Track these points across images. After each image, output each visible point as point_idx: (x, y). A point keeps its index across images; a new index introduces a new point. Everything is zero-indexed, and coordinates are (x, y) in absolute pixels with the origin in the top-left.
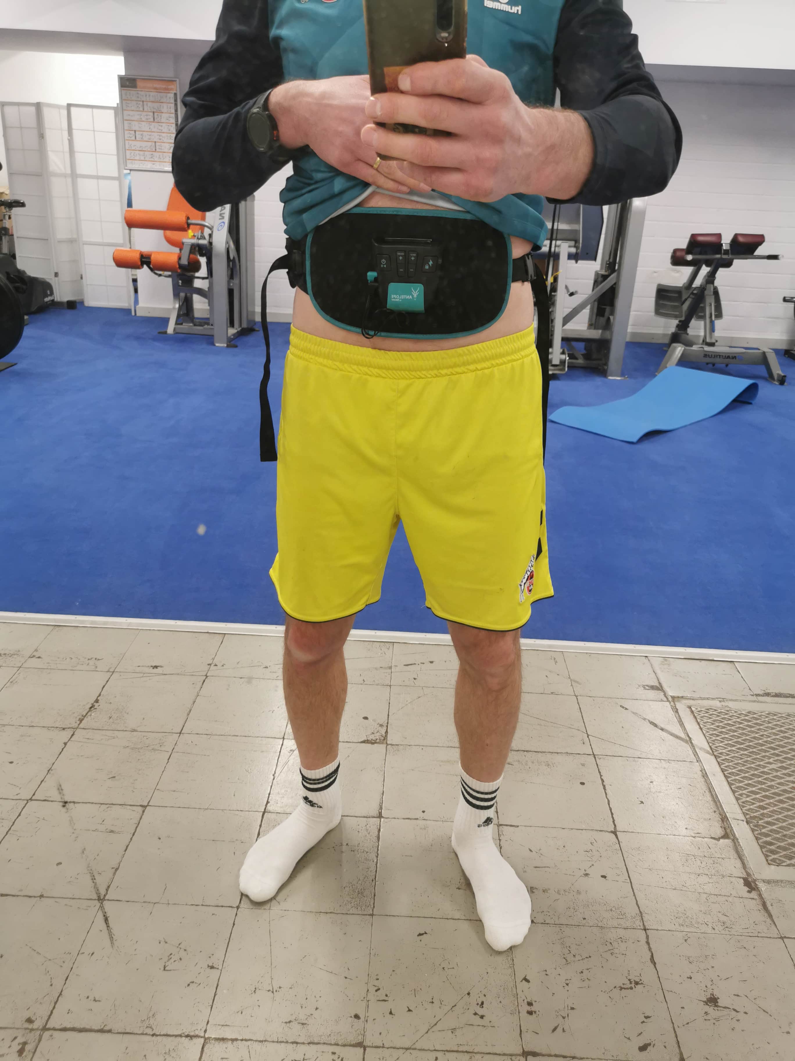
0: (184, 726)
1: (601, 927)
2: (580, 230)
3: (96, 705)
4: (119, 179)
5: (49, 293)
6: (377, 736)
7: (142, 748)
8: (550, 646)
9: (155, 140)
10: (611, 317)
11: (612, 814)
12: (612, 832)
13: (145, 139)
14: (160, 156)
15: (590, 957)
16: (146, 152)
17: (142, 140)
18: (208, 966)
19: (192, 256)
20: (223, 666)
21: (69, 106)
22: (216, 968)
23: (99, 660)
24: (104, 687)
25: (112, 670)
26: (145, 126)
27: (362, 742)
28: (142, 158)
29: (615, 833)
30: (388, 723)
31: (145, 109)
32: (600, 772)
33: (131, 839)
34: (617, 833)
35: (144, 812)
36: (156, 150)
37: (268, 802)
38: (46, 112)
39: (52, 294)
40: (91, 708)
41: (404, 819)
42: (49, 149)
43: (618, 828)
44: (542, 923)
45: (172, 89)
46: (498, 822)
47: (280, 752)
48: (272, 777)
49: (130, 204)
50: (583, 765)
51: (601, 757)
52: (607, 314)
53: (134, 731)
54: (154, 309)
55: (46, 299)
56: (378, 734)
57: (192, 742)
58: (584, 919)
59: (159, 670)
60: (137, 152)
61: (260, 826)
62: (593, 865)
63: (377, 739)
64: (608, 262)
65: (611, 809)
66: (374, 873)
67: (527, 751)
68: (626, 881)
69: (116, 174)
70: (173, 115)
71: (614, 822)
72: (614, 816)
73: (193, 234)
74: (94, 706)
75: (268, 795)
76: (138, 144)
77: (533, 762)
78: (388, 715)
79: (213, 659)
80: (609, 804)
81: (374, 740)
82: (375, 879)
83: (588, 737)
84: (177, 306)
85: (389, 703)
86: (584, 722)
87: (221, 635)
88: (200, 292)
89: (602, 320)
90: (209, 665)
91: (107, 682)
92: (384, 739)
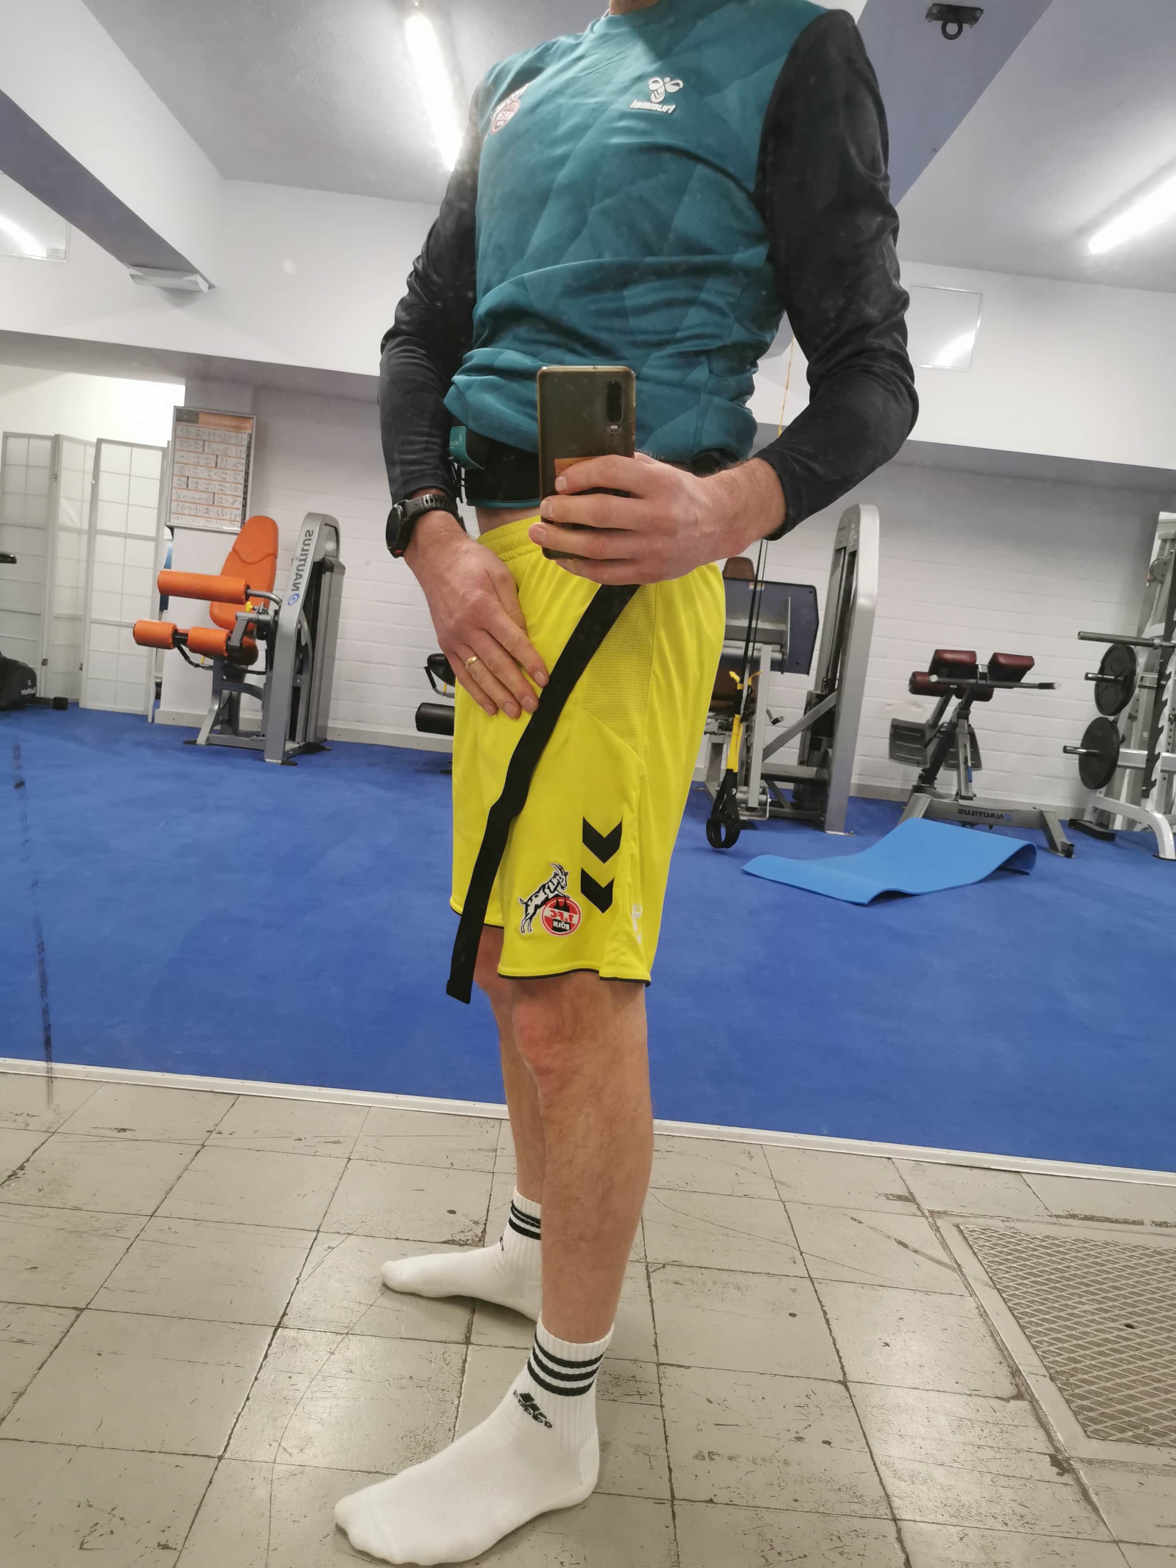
0: (158, 1207)
1: (824, 1513)
2: (787, 631)
3: (20, 1173)
4: (157, 539)
5: (29, 684)
6: (469, 1236)
7: (86, 1232)
8: (742, 1136)
9: (213, 491)
10: (830, 751)
11: (840, 1358)
12: (839, 1382)
13: (201, 488)
14: (218, 511)
15: (805, 1556)
16: (198, 505)
17: (196, 490)
18: (159, 1545)
19: (246, 639)
20: (231, 1134)
21: (100, 441)
22: (171, 1548)
23: (33, 1116)
24: (36, 1150)
25: (52, 1130)
26: (202, 472)
27: (444, 1242)
28: (193, 513)
29: (844, 1383)
30: (486, 1220)
31: (206, 450)
32: (820, 1302)
33: (51, 1353)
34: (848, 1383)
35: (78, 1316)
36: (213, 503)
37: (285, 1314)
38: (66, 447)
39: (34, 685)
40: (10, 1176)
41: (506, 1347)
42: (62, 495)
43: (850, 1377)
44: (727, 1504)
45: (245, 428)
46: (658, 1360)
47: (311, 1248)
48: (296, 1281)
49: (168, 565)
50: (794, 1290)
51: (820, 1281)
52: (823, 749)
53: (76, 1209)
54: (182, 715)
55: (24, 692)
56: (471, 1233)
57: (170, 1228)
58: (796, 1501)
59: (128, 1135)
60: (187, 505)
61: (270, 1345)
62: (810, 1426)
63: (468, 1240)
64: (825, 680)
65: (838, 1352)
66: (453, 1420)
67: (705, 1268)
68: (862, 1450)
69: (153, 533)
70: (244, 461)
71: (842, 1367)
72: (842, 1360)
73: (252, 607)
74: (17, 1174)
75: (286, 1305)
76: (190, 494)
77: (714, 1283)
78: (488, 1210)
79: (217, 1125)
80: (835, 1345)
81: (463, 1241)
82: (454, 1427)
83: (801, 1254)
84: (216, 707)
85: (491, 1195)
86: (795, 1235)
87: (232, 1097)
88: (252, 690)
89: (817, 755)
90: (208, 1132)
91: (42, 1144)
92: (480, 1241)
